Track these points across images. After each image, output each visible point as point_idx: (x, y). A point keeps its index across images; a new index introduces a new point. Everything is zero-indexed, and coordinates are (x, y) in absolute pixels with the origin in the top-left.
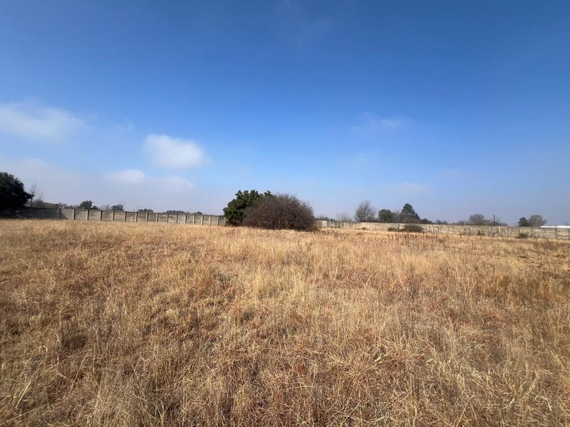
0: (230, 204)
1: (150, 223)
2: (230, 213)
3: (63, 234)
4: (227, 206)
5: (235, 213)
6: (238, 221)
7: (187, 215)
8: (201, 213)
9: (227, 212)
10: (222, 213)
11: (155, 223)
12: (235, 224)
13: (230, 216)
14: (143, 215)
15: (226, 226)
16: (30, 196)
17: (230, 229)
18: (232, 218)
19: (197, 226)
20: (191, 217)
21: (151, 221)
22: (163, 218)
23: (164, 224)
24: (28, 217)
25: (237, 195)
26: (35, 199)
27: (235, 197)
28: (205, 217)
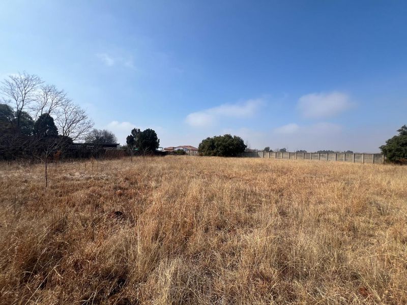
0: (389, 142)
1: (306, 160)
2: (390, 151)
3: (261, 165)
4: (385, 144)
5: (398, 150)
6: (402, 159)
7: (337, 154)
8: (352, 152)
9: (385, 150)
10: (380, 151)
11: (310, 160)
12: (397, 162)
13: (389, 154)
14: (301, 155)
15: (384, 163)
16: (246, 146)
17: (390, 167)
18: (394, 155)
19: (349, 163)
20: (341, 156)
21: (307, 158)
22: (316, 156)
23: (317, 161)
24: (246, 157)
25: (399, 131)
26: (248, 147)
27: (398, 134)
28: (357, 156)
